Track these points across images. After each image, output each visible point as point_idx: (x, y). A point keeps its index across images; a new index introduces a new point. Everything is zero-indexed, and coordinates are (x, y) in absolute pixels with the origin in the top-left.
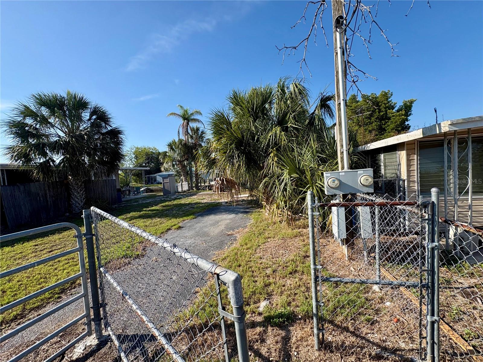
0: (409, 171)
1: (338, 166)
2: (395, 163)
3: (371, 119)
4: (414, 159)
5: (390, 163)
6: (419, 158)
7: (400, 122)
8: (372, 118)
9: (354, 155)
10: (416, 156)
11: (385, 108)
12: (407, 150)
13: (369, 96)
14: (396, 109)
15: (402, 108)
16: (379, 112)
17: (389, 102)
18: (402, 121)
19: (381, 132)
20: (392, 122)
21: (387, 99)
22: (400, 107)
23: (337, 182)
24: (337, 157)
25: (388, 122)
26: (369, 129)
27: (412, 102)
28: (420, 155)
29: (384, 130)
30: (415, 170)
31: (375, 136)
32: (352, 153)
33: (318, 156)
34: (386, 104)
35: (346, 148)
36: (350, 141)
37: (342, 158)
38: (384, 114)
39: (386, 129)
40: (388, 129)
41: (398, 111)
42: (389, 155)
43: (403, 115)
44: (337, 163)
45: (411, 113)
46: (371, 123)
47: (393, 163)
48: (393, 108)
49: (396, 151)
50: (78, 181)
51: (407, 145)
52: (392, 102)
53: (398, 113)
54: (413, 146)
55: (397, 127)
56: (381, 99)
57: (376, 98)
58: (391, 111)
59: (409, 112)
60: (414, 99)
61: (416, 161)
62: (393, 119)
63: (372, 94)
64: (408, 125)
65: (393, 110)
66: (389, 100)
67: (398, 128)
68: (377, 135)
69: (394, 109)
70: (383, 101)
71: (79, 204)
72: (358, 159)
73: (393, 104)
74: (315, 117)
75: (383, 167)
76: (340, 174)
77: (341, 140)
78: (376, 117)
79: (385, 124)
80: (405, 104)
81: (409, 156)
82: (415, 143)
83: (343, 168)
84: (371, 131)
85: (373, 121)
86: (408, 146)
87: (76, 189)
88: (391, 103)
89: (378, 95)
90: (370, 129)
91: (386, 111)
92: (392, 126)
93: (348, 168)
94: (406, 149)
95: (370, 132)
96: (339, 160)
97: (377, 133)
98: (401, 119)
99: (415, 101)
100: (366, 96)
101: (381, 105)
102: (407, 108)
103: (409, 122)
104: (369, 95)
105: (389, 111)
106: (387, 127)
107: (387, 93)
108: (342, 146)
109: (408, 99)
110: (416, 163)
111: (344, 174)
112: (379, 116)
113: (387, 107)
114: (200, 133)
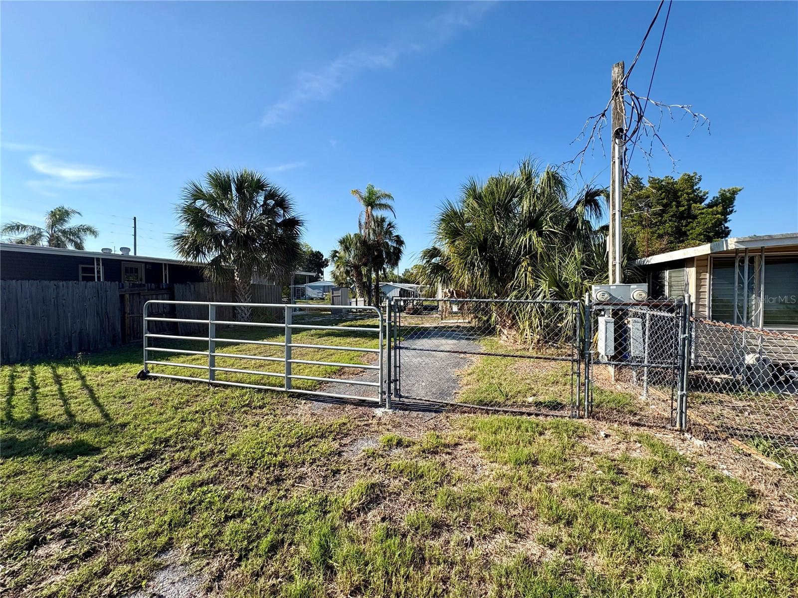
0: (698, 293)
1: (608, 281)
2: (682, 282)
3: (662, 217)
4: (706, 279)
5: (676, 283)
6: (712, 277)
7: (712, 224)
8: (665, 215)
9: (628, 269)
10: (708, 275)
11: (688, 201)
12: (697, 267)
13: (662, 181)
14: (707, 202)
15: (717, 200)
16: (677, 207)
17: (694, 191)
18: (716, 222)
19: (679, 238)
20: (699, 223)
21: (692, 186)
22: (714, 199)
23: (606, 295)
24: (608, 270)
25: (691, 222)
26: (658, 231)
27: (734, 193)
28: (714, 274)
29: (685, 234)
30: (705, 292)
31: (668, 243)
32: (626, 267)
33: (583, 268)
34: (691, 194)
35: (620, 260)
36: (624, 252)
37: (614, 271)
38: (685, 209)
39: (688, 233)
40: (692, 234)
41: (710, 206)
42: (675, 273)
43: (718, 213)
44: (607, 277)
45: (732, 210)
46: (663, 223)
47: (680, 283)
48: (702, 200)
49: (684, 267)
50: (246, 285)
51: (697, 260)
52: (701, 191)
53: (711, 210)
54: (704, 263)
55: (707, 232)
56: (681, 186)
57: (673, 184)
58: (698, 205)
59: (730, 207)
60: (739, 188)
61: (708, 280)
62: (701, 218)
63: (666, 177)
65: (701, 204)
66: (695, 188)
67: (709, 232)
68: (672, 242)
69: (704, 201)
70: (684, 190)
71: (245, 314)
72: (633, 273)
73: (702, 194)
74: (578, 219)
75: (667, 287)
76: (611, 287)
77: (614, 252)
78: (672, 213)
79: (686, 226)
80: (722, 195)
81: (698, 274)
82: (707, 259)
83: (614, 281)
84: (662, 235)
85: (666, 220)
86: (699, 262)
87: (244, 294)
88: (698, 192)
89: (677, 178)
90: (661, 232)
91: (690, 206)
92: (699, 230)
93: (620, 282)
94: (695, 265)
95: (660, 236)
96: (610, 273)
97: (672, 239)
98: (714, 218)
99: (740, 190)
100: (656, 180)
101: (682, 195)
102: (726, 202)
103: (728, 223)
104: (662, 179)
105: (695, 205)
106: (689, 230)
107: (692, 177)
108: (614, 258)
109: (728, 187)
110: (707, 283)
111: (615, 287)
112: (676, 212)
113: (692, 199)
114: (385, 225)
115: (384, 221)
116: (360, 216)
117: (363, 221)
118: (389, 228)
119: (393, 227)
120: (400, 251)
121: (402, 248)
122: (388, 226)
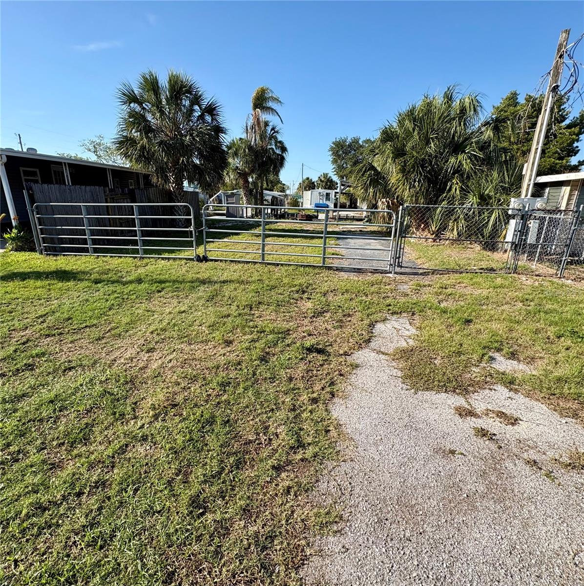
2: (559, 197)
4: (575, 195)
5: (553, 197)
6: (579, 194)
10: (577, 192)
12: (572, 187)
14: (567, 122)
15: (576, 121)
22: (574, 119)
23: (521, 205)
37: (528, 189)
40: (549, 152)
41: (569, 127)
42: (554, 190)
47: (556, 197)
48: (564, 119)
49: (562, 186)
52: (565, 111)
54: (577, 183)
64: (577, 147)
69: (565, 121)
73: (566, 114)
76: (525, 200)
77: (531, 175)
81: (571, 192)
82: (579, 181)
83: (526, 196)
86: (573, 183)
88: (563, 111)
93: (530, 197)
94: (570, 185)
96: (524, 190)
103: (579, 143)
106: (547, 149)
108: (530, 180)
110: (575, 198)
114: (269, 129)
115: (268, 125)
116: (247, 120)
117: (249, 124)
118: (273, 133)
119: (277, 132)
120: (283, 159)
121: (284, 155)
122: (271, 131)
